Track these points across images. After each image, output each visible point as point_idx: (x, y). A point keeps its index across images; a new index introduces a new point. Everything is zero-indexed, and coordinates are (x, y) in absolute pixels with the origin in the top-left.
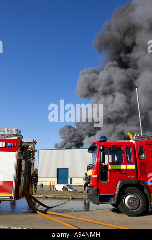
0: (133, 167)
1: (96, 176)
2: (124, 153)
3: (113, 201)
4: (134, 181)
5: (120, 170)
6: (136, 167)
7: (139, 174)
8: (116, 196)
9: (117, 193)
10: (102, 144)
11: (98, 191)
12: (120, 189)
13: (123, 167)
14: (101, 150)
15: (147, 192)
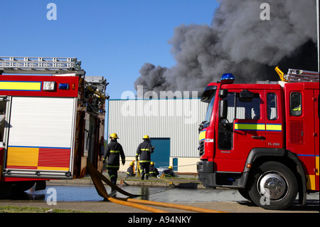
0: (278, 128)
1: (212, 141)
2: (263, 102)
3: (240, 183)
4: (282, 153)
5: (255, 132)
6: (284, 127)
7: (288, 140)
8: (245, 175)
9: (246, 170)
10: (225, 86)
11: (215, 167)
12: (253, 163)
13: (260, 127)
14: (222, 97)
15: (299, 170)
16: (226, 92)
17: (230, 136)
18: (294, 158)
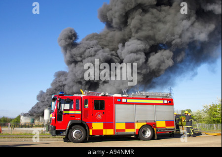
0: (80, 112)
1: (55, 118)
3: (65, 134)
4: (80, 122)
6: (82, 112)
7: (83, 117)
9: (67, 129)
10: (60, 97)
11: (55, 128)
12: (70, 126)
14: (59, 101)
15: (87, 128)
16: (60, 99)
17: (61, 116)
18: (85, 124)
